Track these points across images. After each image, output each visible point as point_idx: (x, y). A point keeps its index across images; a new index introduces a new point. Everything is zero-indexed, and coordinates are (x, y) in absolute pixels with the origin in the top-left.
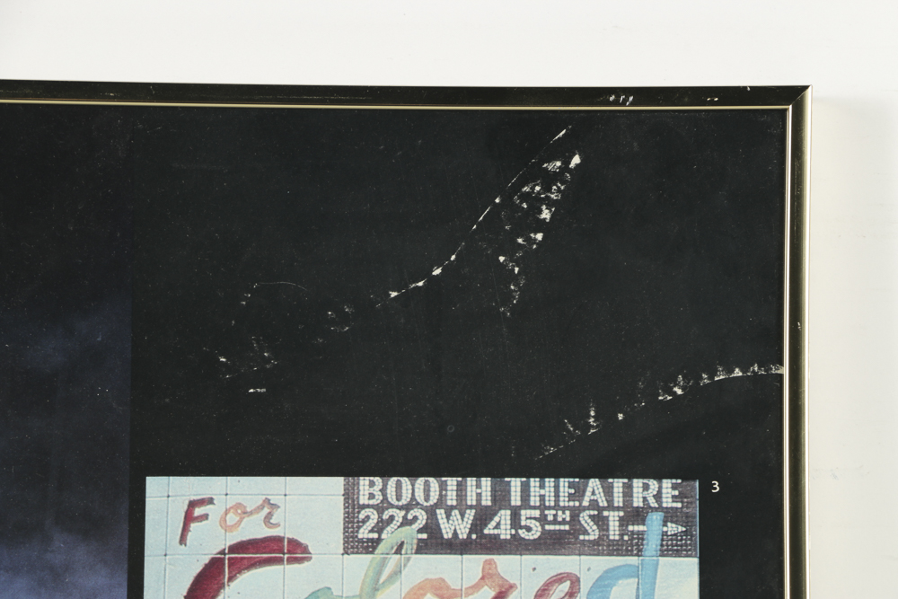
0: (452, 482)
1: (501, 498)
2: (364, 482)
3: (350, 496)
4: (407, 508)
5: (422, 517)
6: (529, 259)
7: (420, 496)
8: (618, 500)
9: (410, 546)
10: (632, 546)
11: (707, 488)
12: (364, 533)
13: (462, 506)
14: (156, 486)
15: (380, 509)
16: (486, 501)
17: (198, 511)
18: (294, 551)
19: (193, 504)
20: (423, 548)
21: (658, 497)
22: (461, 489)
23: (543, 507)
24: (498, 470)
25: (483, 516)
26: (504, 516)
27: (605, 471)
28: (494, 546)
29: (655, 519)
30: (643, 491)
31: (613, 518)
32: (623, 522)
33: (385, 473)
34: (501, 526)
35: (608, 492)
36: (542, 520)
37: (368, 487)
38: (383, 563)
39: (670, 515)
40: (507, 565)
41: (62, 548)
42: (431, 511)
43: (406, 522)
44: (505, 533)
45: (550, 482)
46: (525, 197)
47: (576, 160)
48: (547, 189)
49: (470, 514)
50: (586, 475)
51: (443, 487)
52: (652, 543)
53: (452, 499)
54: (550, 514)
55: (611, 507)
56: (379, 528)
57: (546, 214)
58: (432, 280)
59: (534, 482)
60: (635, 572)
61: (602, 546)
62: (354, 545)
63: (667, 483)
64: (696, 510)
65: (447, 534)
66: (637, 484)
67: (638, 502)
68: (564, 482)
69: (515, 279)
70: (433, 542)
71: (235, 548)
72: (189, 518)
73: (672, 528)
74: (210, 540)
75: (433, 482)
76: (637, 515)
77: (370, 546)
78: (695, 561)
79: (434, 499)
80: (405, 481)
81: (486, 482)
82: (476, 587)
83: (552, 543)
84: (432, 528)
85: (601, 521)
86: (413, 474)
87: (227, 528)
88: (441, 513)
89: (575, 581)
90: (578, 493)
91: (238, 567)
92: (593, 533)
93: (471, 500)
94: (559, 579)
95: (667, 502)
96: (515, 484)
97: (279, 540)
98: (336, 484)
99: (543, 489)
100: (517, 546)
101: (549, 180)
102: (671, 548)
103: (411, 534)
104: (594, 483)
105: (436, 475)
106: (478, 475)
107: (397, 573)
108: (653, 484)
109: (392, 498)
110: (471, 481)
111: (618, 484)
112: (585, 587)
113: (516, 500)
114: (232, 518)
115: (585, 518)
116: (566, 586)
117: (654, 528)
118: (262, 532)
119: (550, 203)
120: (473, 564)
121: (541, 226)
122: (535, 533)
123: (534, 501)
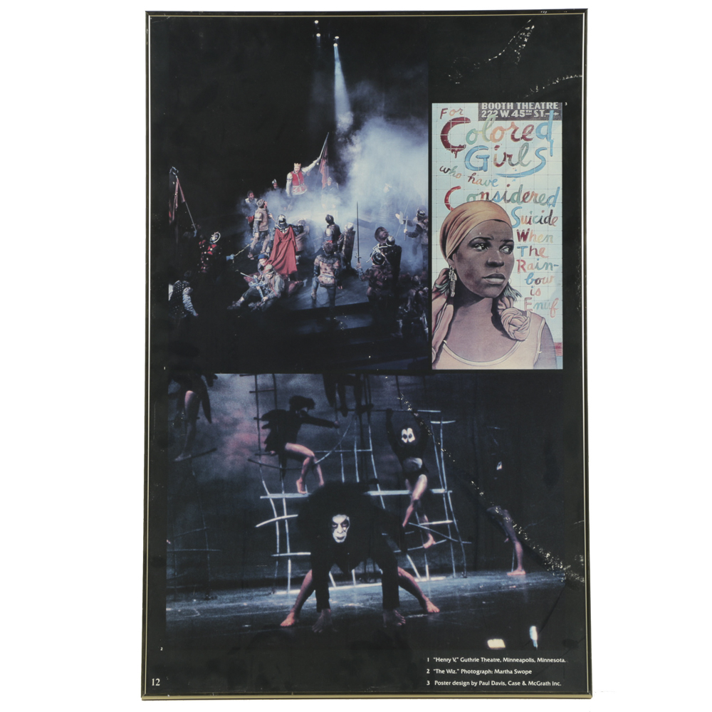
0: (504, 104)
1: (515, 107)
2: (483, 104)
3: (480, 107)
4: (493, 110)
5: (497, 112)
6: (522, 51)
7: (496, 107)
8: (543, 108)
9: (494, 119)
10: (546, 118)
11: (564, 104)
12: (483, 116)
13: (506, 109)
14: (434, 105)
15: (487, 110)
16: (512, 108)
17: (444, 111)
18: (467, 120)
19: (443, 110)
20: (497, 119)
21: (553, 107)
22: (506, 105)
23: (525, 109)
24: (515, 101)
25: (511, 112)
26: (516, 112)
27: (540, 101)
28: (514, 118)
29: (552, 112)
30: (549, 105)
31: (542, 112)
32: (544, 113)
33: (488, 102)
34: (515, 114)
35: (541, 105)
36: (525, 112)
37: (484, 105)
38: (488, 123)
39: (555, 111)
40: (517, 123)
41: (413, 119)
42: (499, 111)
43: (493, 113)
44: (516, 116)
45: (527, 103)
46: (521, 36)
47: (533, 27)
48: (526, 34)
49: (508, 111)
50: (535, 102)
51: (502, 105)
52: (551, 117)
53: (504, 108)
54: (527, 111)
55: (541, 109)
56: (487, 115)
57: (526, 40)
58: (499, 56)
59: (523, 103)
60: (546, 124)
61: (539, 118)
62: (481, 119)
63: (555, 103)
64: (561, 109)
65: (503, 116)
66: (548, 103)
67: (548, 108)
68: (530, 103)
69: (519, 56)
70: (500, 118)
71: (453, 120)
72: (442, 113)
73: (556, 114)
74: (447, 118)
75: (499, 104)
76: (547, 111)
77: (485, 119)
78: (561, 121)
79: (500, 108)
80: (493, 104)
81: (512, 104)
82: (509, 128)
83: (528, 118)
84: (499, 115)
85: (539, 112)
86: (495, 102)
87: (451, 115)
88: (501, 111)
89: (533, 126)
90: (534, 106)
91: (454, 124)
92: (537, 115)
93: (508, 108)
94: (529, 126)
95: (555, 108)
96: (519, 104)
97: (463, 118)
98: (477, 105)
99: (525, 105)
100: (519, 118)
101: (526, 32)
102: (556, 118)
103: (495, 116)
104: (537, 104)
105: (500, 102)
106: (510, 102)
107: (491, 125)
108: (551, 103)
109: (490, 108)
110: (508, 104)
111: (543, 104)
112: (535, 128)
113: (519, 108)
114: (452, 113)
115: (535, 112)
116: (531, 128)
117: (551, 114)
118: (459, 116)
119: (527, 37)
120: (509, 123)
121: (525, 43)
122: (523, 116)
123: (523, 108)
